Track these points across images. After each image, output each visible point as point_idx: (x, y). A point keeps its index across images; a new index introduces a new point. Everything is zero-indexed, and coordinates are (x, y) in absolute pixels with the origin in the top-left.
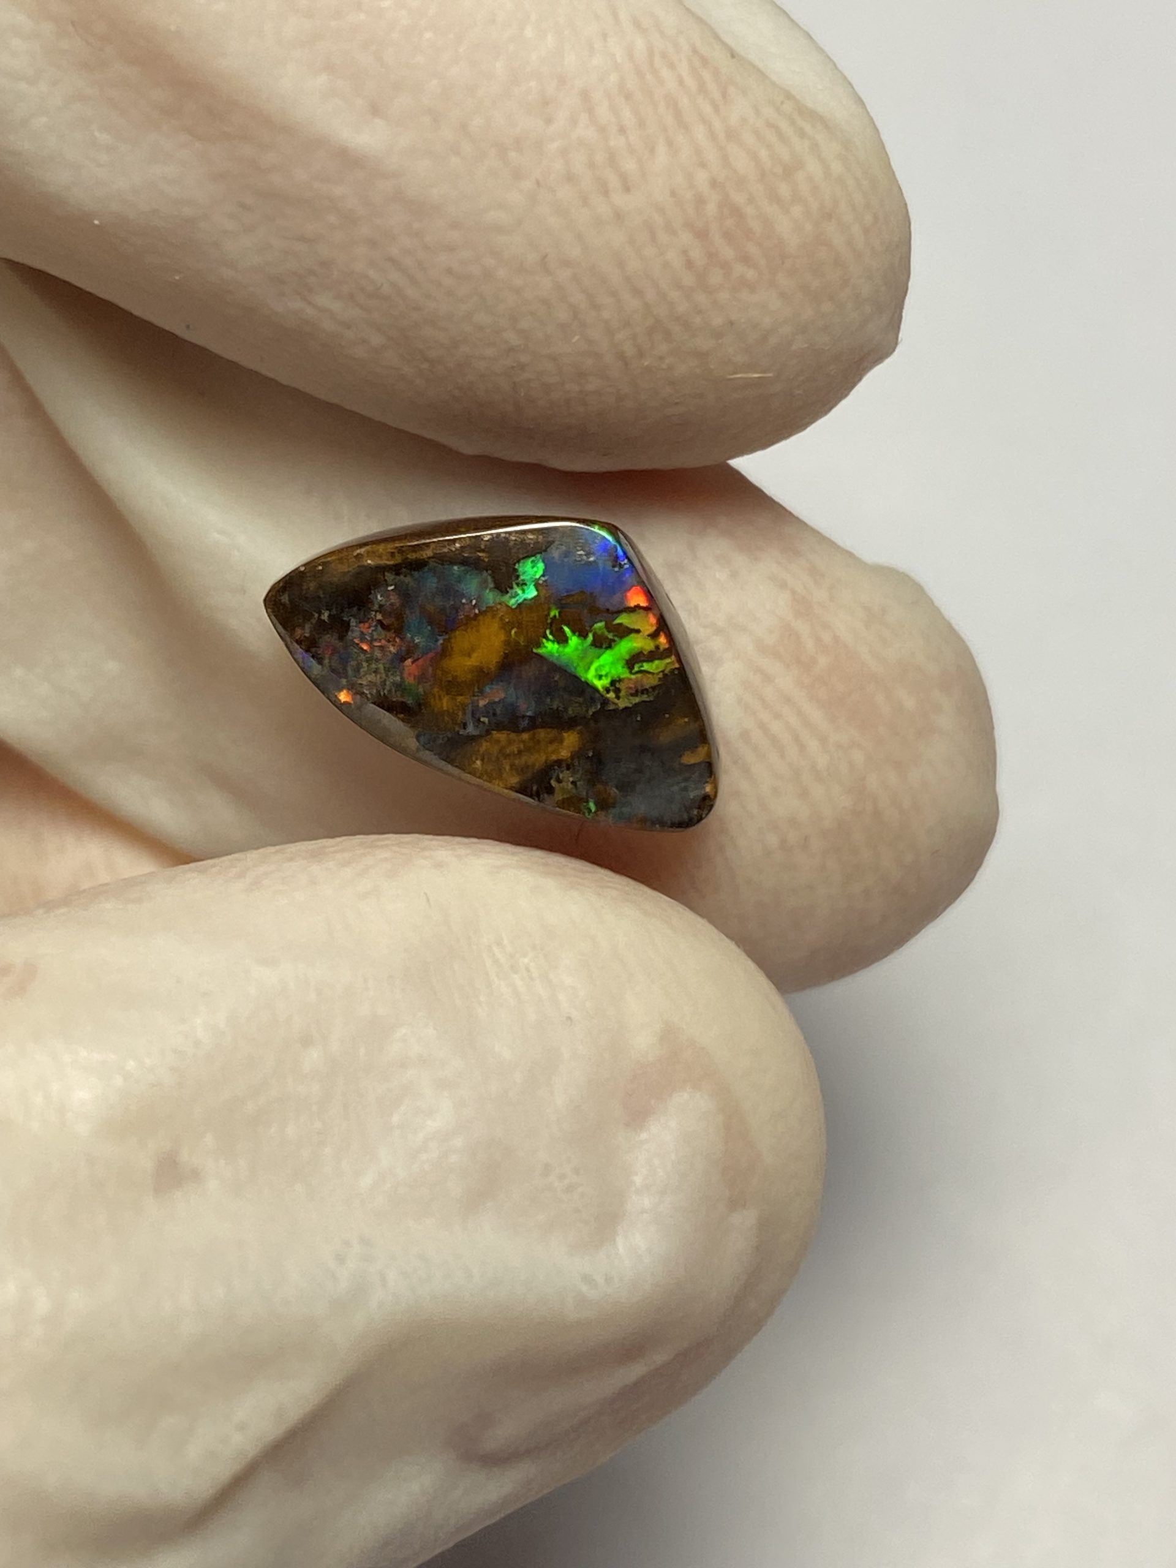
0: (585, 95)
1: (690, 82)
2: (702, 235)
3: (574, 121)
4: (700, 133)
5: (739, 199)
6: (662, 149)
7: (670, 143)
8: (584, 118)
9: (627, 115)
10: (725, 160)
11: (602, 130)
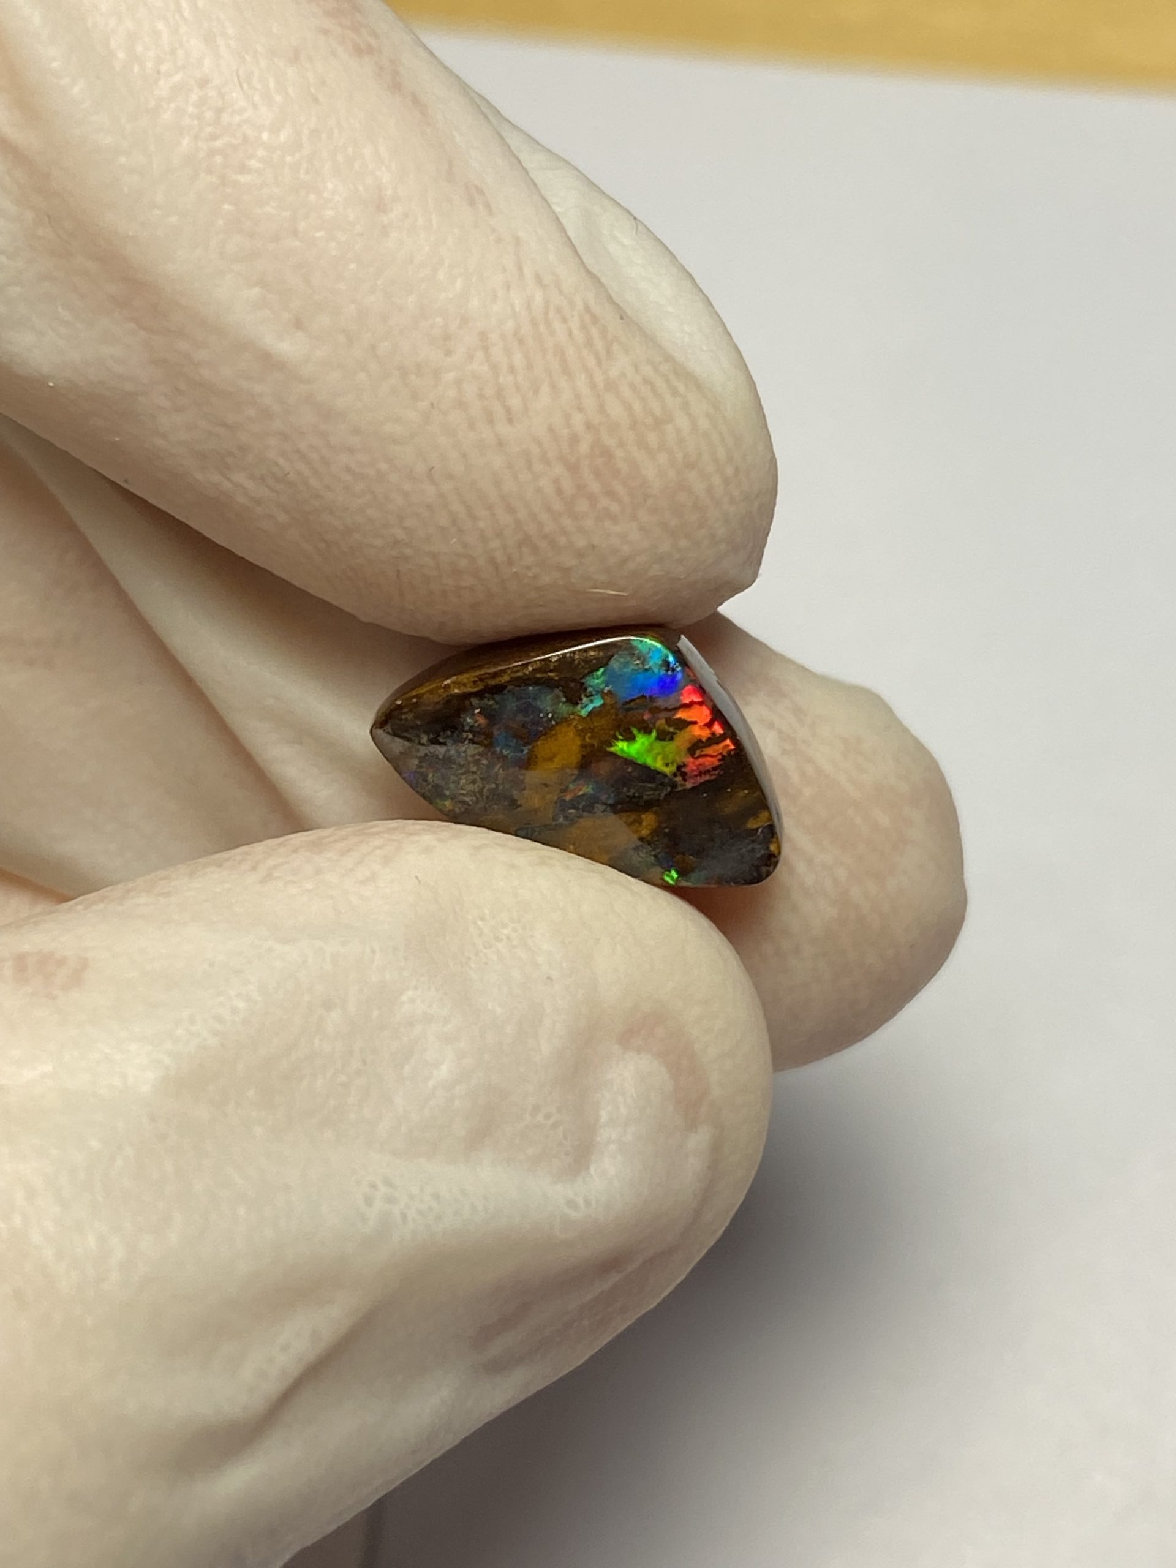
0: (483, 335)
1: (579, 336)
2: (573, 468)
3: (471, 358)
4: (581, 381)
5: (610, 442)
6: (545, 389)
7: (553, 387)
8: (480, 354)
9: (518, 359)
10: (601, 408)
11: (495, 368)
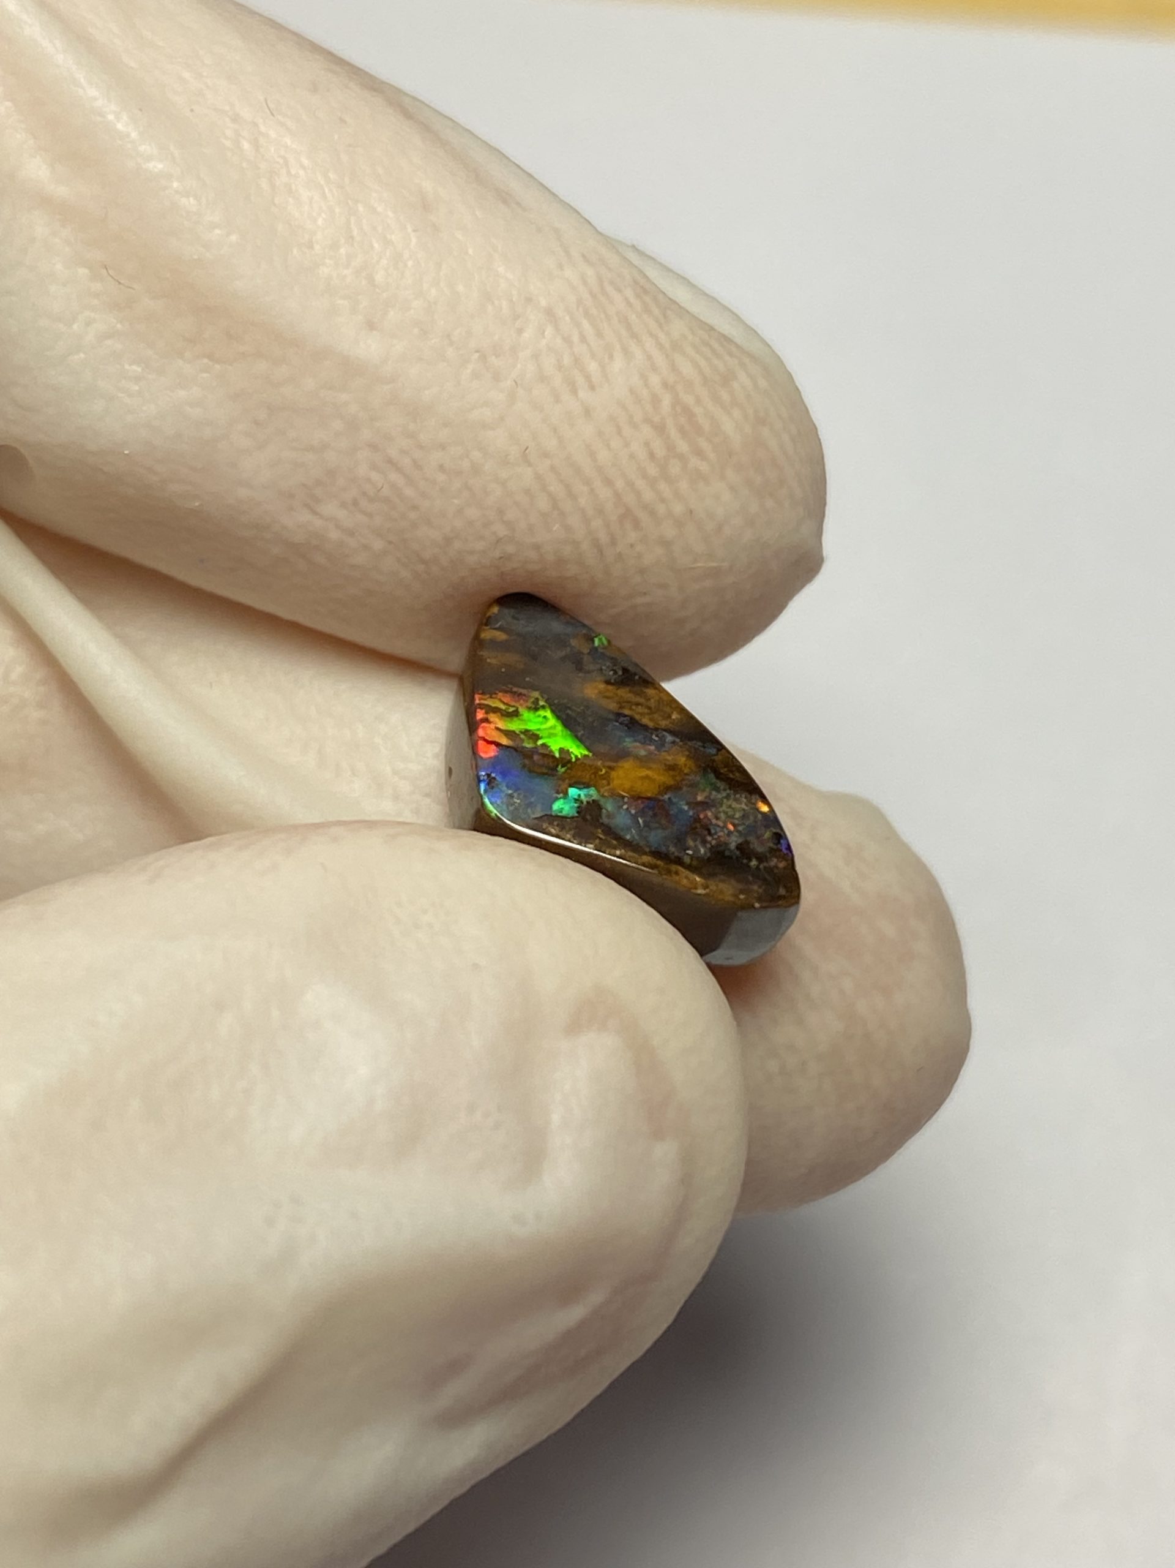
2: (660, 429)
